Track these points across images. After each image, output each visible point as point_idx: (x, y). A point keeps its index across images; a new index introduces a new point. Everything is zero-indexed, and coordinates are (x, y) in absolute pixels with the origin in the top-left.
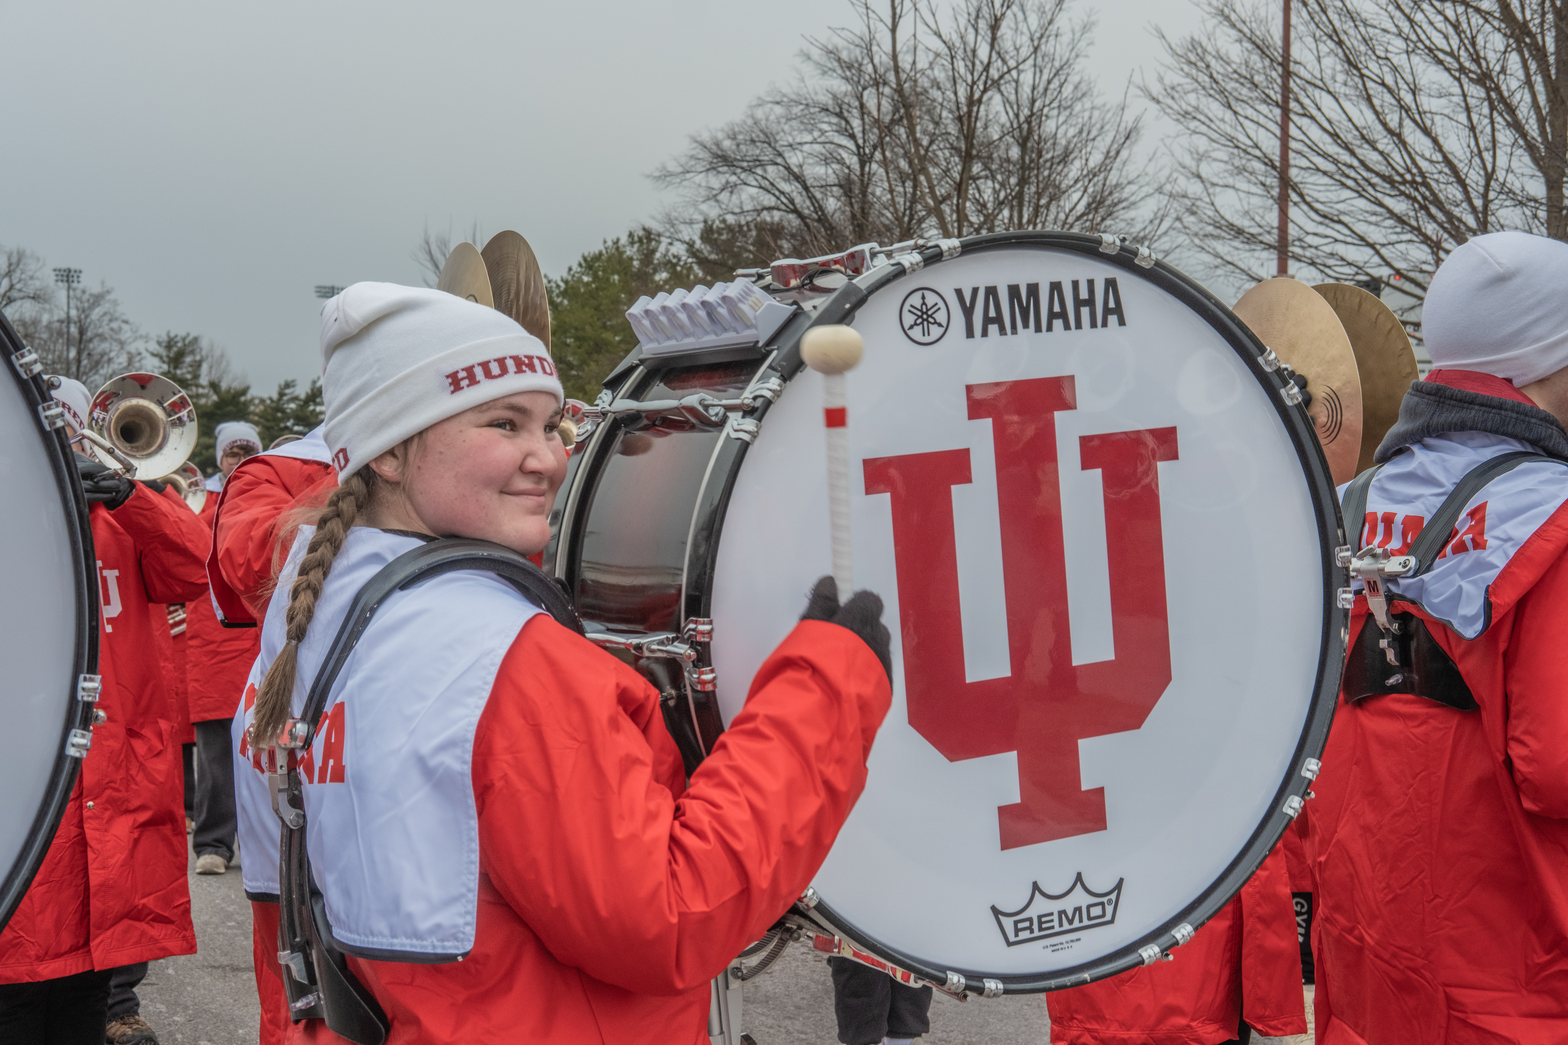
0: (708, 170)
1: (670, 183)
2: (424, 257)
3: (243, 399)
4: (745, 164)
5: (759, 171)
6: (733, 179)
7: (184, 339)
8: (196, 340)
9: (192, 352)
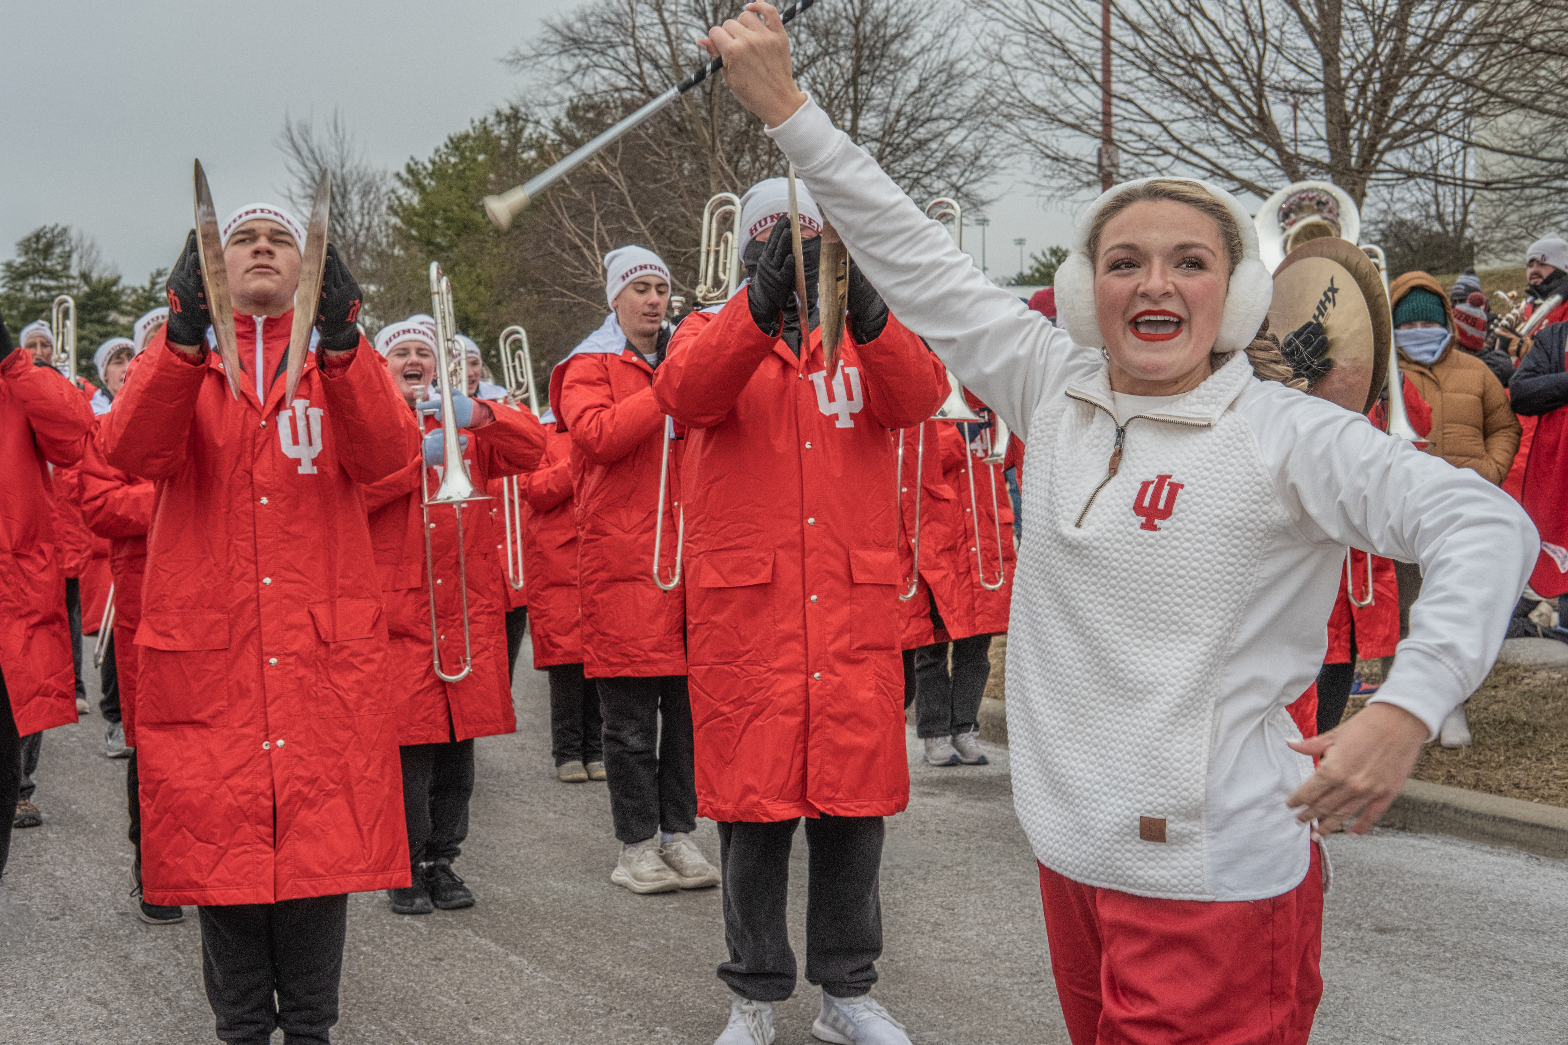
0: (560, 53)
1: (524, 67)
2: (286, 144)
3: (114, 289)
4: (595, 46)
5: (611, 52)
6: (585, 61)
7: (53, 230)
8: (65, 230)
9: (62, 243)
